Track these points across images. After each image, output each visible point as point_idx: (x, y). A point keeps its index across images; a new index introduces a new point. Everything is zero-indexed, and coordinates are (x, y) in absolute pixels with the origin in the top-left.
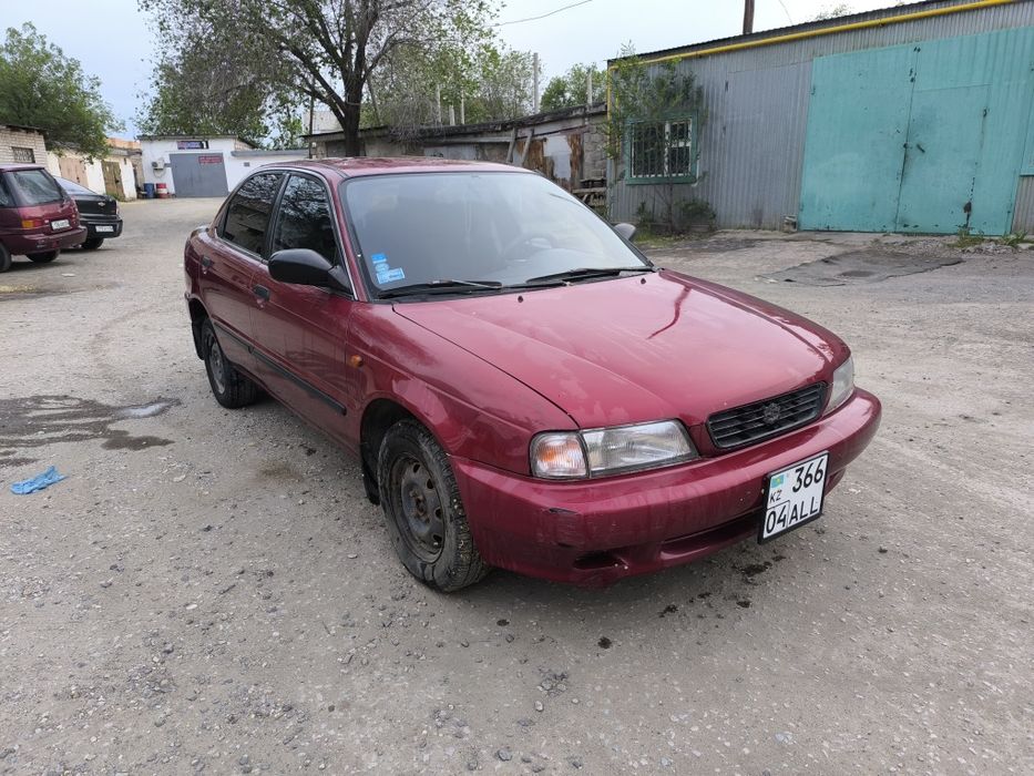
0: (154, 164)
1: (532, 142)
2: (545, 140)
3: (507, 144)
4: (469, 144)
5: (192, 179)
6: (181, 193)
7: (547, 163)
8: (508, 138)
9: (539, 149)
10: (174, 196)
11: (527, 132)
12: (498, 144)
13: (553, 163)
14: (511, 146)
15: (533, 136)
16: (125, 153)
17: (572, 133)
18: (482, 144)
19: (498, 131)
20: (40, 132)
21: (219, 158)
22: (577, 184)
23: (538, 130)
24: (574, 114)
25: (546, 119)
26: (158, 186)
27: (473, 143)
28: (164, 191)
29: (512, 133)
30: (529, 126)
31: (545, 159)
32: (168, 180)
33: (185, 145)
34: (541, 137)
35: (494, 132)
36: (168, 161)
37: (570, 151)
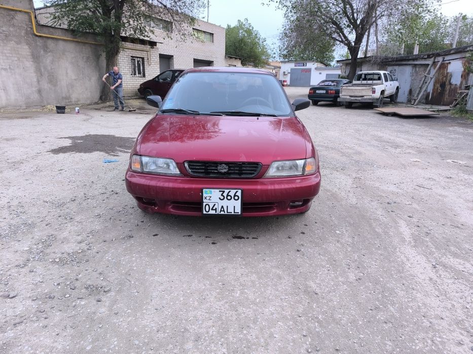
0: (284, 72)
1: (442, 64)
2: (450, 63)
3: (428, 65)
4: (410, 64)
5: (297, 79)
6: (291, 85)
7: (449, 75)
8: (430, 62)
9: (445, 68)
10: (289, 86)
11: (440, 59)
12: (424, 65)
13: (451, 76)
14: (430, 66)
15: (443, 61)
16: (273, 67)
17: (466, 59)
18: (415, 65)
19: (425, 58)
20: (240, 59)
21: (309, 70)
22: (463, 87)
23: (447, 58)
24: (468, 49)
25: (452, 52)
26: (284, 81)
27: (412, 64)
28: (285, 83)
29: (433, 59)
30: (442, 55)
31: (447, 73)
32: (288, 79)
33: (297, 65)
34: (448, 62)
35: (423, 58)
36: (289, 71)
37: (463, 69)
